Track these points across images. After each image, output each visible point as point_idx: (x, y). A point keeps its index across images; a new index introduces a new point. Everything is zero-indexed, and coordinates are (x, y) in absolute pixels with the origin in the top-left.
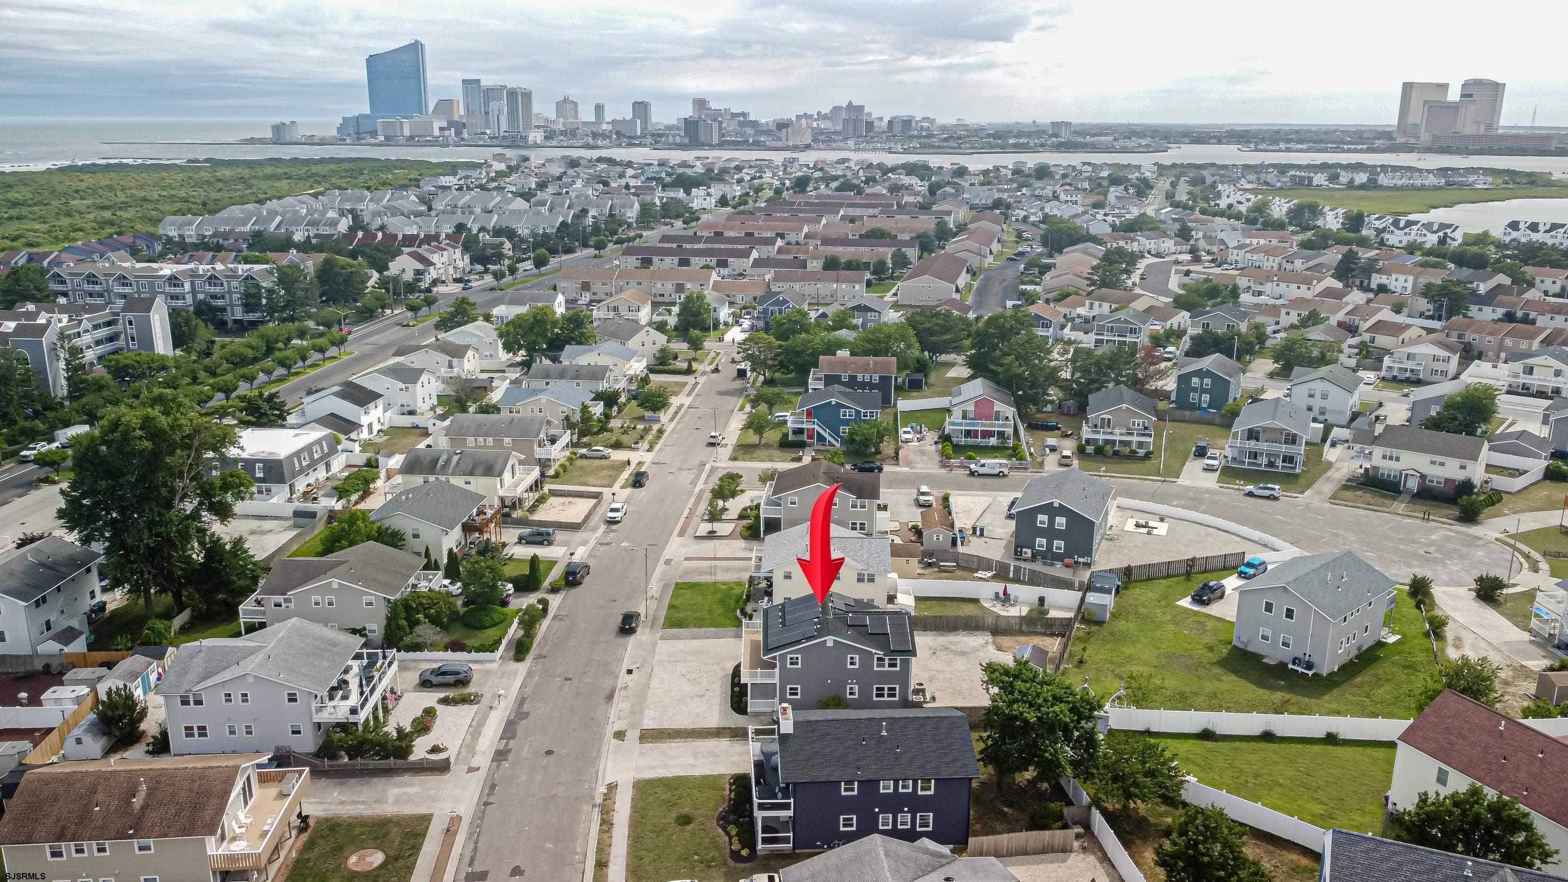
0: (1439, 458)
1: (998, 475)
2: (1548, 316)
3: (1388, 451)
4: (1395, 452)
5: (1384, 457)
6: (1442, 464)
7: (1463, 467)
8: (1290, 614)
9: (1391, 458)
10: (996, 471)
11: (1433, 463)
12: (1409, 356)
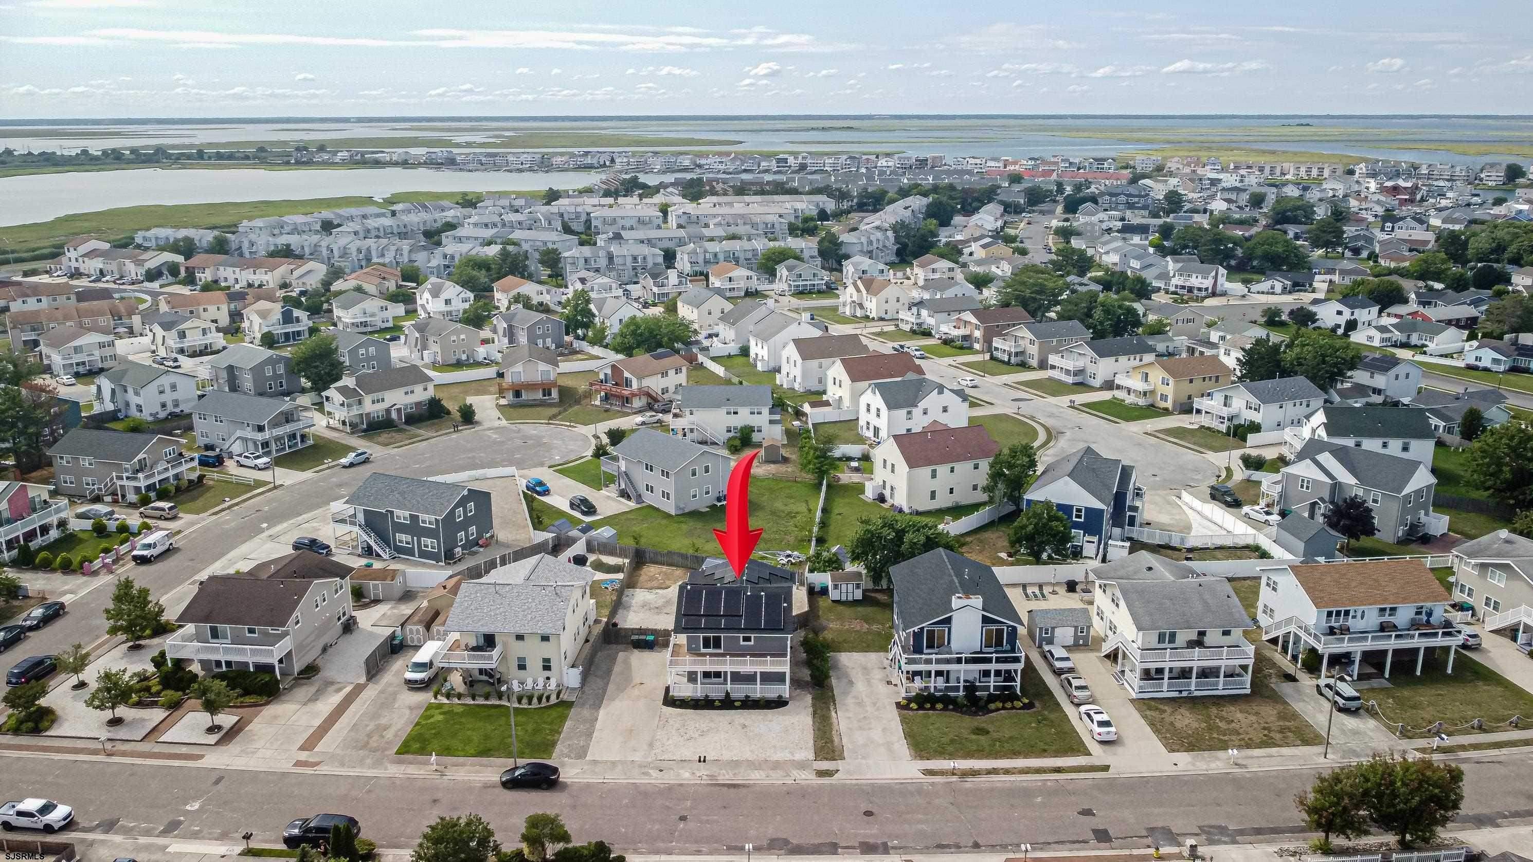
0: (409, 389)
1: (168, 550)
2: (20, 301)
3: (375, 396)
4: (379, 395)
5: (373, 402)
6: (412, 392)
7: (425, 389)
8: (707, 471)
9: (378, 401)
10: (166, 547)
11: (406, 393)
12: (77, 350)
